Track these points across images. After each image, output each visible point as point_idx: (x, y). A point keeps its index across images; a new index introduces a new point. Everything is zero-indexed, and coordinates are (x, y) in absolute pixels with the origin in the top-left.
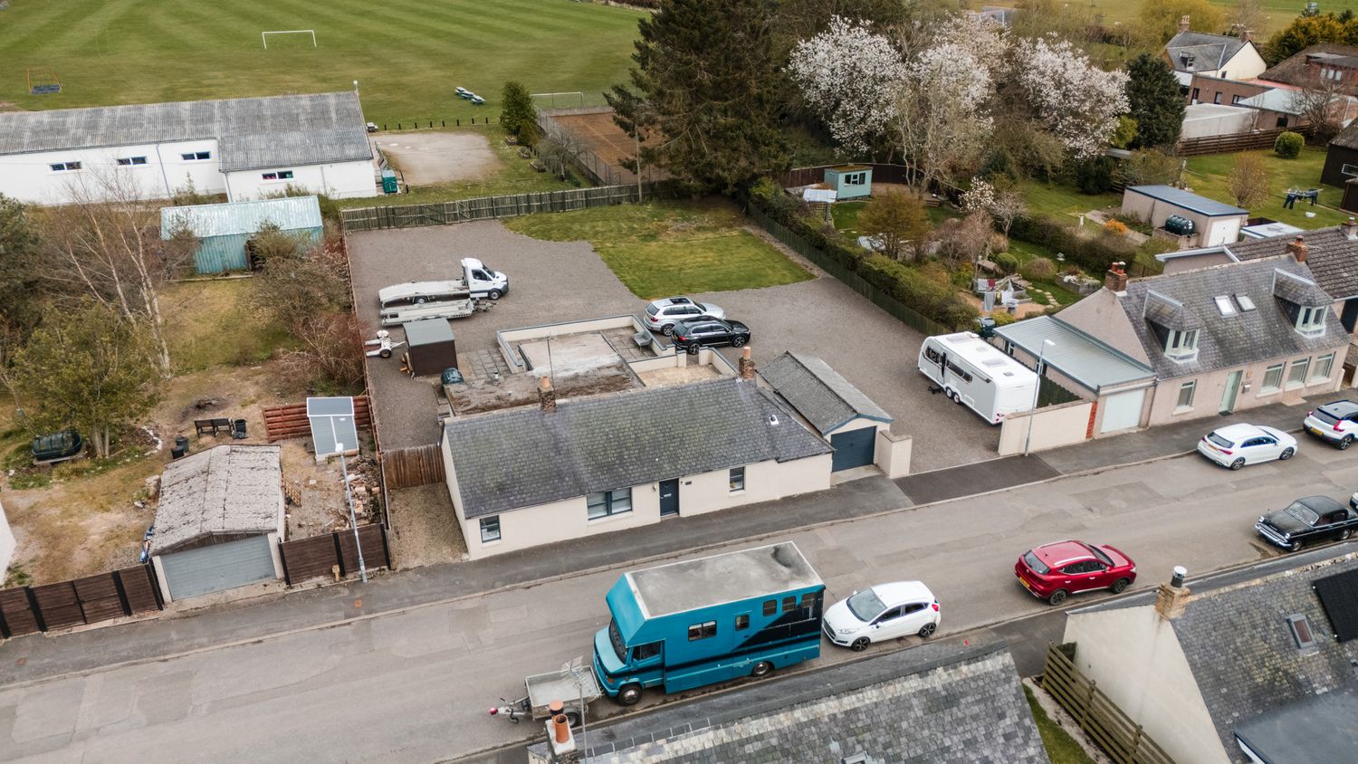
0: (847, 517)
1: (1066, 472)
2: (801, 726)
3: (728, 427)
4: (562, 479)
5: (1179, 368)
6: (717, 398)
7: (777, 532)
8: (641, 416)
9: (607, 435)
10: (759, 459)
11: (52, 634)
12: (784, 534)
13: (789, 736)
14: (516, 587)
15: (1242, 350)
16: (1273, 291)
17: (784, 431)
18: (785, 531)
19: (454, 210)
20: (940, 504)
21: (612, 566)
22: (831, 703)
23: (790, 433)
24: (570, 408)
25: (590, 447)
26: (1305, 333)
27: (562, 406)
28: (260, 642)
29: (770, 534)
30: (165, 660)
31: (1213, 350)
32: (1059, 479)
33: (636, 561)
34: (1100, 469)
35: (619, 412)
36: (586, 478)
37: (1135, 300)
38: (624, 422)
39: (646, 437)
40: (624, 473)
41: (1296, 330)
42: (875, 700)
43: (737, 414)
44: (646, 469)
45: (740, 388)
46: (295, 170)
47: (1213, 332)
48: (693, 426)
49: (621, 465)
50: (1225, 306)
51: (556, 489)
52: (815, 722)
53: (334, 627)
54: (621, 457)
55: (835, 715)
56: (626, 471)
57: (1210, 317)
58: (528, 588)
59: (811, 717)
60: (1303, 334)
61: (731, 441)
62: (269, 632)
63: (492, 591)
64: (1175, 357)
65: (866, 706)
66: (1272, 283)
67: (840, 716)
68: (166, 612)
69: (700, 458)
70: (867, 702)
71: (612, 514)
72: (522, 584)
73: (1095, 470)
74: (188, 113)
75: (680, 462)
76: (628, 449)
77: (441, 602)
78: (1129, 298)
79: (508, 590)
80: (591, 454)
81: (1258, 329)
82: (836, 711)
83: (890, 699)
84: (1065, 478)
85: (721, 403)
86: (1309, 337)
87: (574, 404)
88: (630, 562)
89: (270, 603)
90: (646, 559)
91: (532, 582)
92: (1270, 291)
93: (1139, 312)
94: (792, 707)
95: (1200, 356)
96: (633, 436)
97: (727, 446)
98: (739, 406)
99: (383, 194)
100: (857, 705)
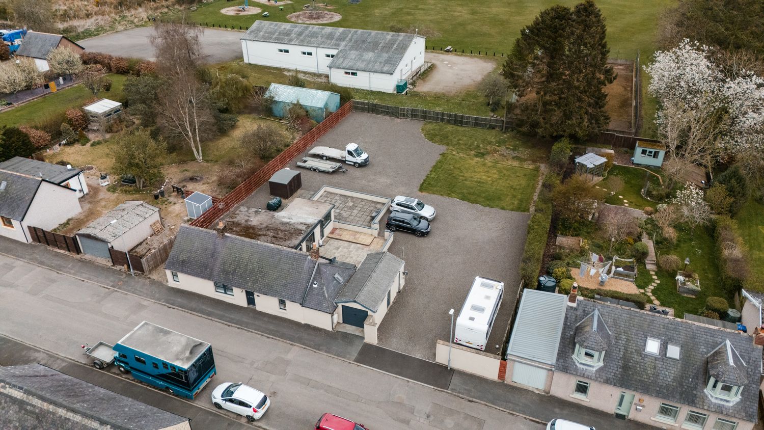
0: (315, 349)
1: (452, 390)
2: (49, 412)
3: (289, 278)
4: (206, 269)
5: (576, 369)
6: (294, 262)
7: (277, 338)
8: (255, 255)
9: (236, 258)
10: (292, 300)
11: (50, 248)
12: (279, 340)
13: (43, 413)
14: (165, 305)
15: (641, 381)
16: (709, 355)
17: (315, 292)
18: (282, 340)
19: (404, 111)
20: (365, 368)
21: (203, 316)
22: (63, 411)
23: (318, 294)
24: (229, 239)
25: (225, 260)
26: (712, 396)
27: (226, 236)
28: (83, 281)
29: (274, 337)
30: (58, 273)
31: (615, 370)
32: (444, 391)
33: (213, 319)
34: (474, 400)
35: (247, 249)
36: (215, 273)
37: (580, 312)
38: (246, 256)
39: (251, 267)
40: (231, 278)
41: (705, 391)
42: (78, 421)
43: (297, 274)
44: (241, 281)
45: (307, 262)
46: (359, 73)
47: (626, 359)
48: (274, 270)
49: (233, 274)
50: (653, 346)
51: (201, 272)
52: (54, 414)
53: (105, 287)
54: (234, 271)
55: (62, 416)
56: (233, 278)
57: (632, 347)
58: (170, 308)
59: (54, 411)
60: (709, 396)
61: (285, 285)
62: (89, 279)
63: (158, 302)
64: (578, 362)
65: (74, 421)
66: (713, 349)
67: (63, 418)
68: (78, 257)
69: (266, 287)
70: (75, 419)
71: (226, 293)
72: (168, 305)
73: (471, 399)
74: (339, 34)
75: (257, 285)
76: (240, 268)
77: (140, 297)
78: (576, 309)
79: (163, 305)
80: (224, 263)
81: (669, 375)
82: (63, 415)
83: (83, 424)
84: (448, 393)
85: (293, 265)
86: (713, 400)
87: (232, 238)
88: (210, 318)
89: (103, 268)
90: (217, 320)
91: (172, 306)
92: (706, 353)
93: (576, 321)
94: (51, 403)
95: (601, 369)
96: (246, 263)
97: (282, 287)
98: (300, 270)
99: (395, 92)
100: (71, 418)
